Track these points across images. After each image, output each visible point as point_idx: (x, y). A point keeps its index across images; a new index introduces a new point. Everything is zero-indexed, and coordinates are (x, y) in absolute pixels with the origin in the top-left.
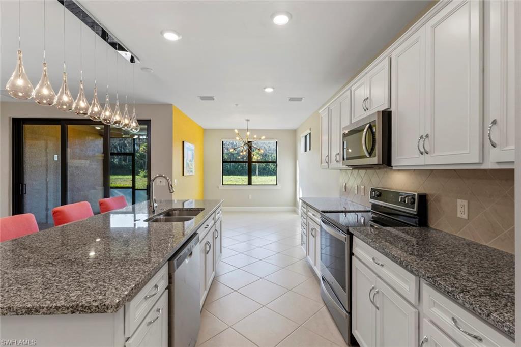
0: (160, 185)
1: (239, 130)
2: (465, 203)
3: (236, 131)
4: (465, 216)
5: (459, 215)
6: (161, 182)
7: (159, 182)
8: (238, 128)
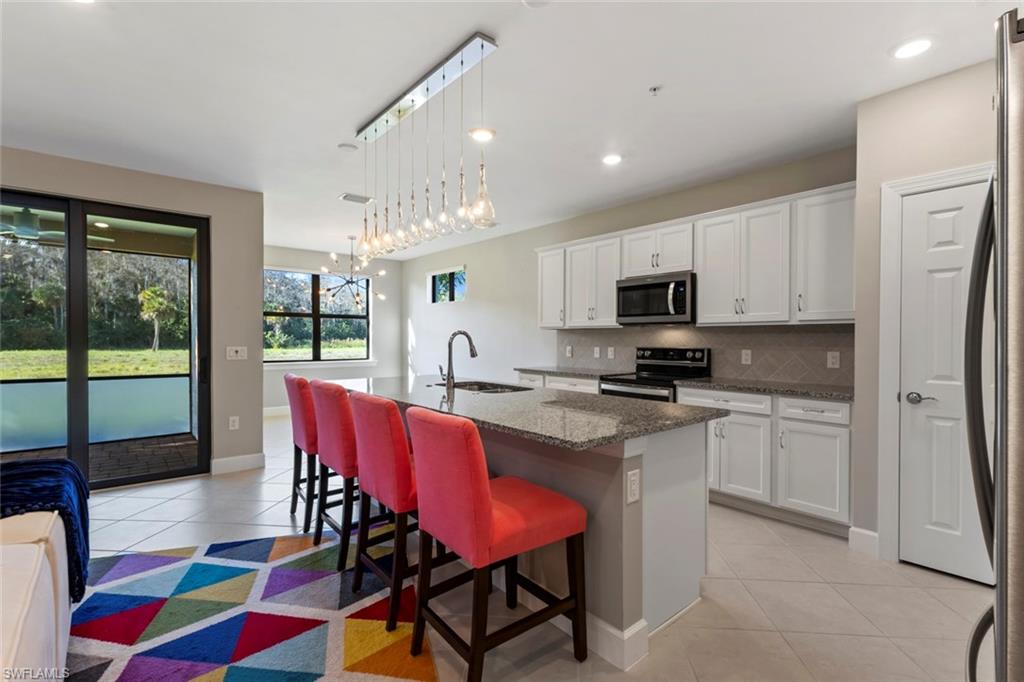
0: (234, 358)
1: (339, 255)
2: (749, 352)
3: (334, 256)
4: (749, 363)
5: (744, 362)
6: (237, 352)
7: (233, 353)
8: (339, 252)
